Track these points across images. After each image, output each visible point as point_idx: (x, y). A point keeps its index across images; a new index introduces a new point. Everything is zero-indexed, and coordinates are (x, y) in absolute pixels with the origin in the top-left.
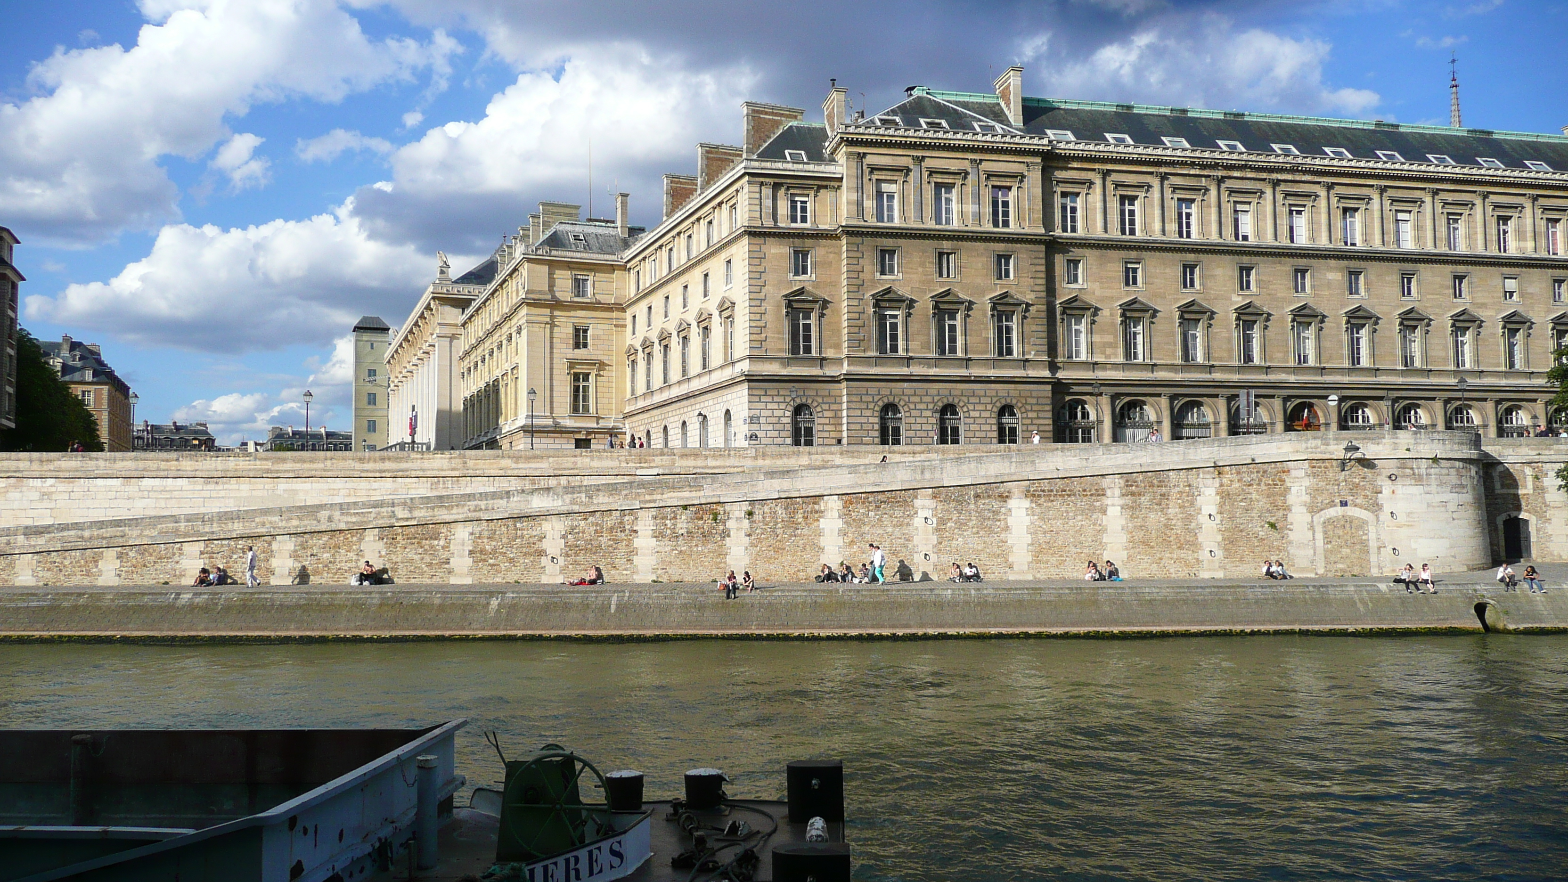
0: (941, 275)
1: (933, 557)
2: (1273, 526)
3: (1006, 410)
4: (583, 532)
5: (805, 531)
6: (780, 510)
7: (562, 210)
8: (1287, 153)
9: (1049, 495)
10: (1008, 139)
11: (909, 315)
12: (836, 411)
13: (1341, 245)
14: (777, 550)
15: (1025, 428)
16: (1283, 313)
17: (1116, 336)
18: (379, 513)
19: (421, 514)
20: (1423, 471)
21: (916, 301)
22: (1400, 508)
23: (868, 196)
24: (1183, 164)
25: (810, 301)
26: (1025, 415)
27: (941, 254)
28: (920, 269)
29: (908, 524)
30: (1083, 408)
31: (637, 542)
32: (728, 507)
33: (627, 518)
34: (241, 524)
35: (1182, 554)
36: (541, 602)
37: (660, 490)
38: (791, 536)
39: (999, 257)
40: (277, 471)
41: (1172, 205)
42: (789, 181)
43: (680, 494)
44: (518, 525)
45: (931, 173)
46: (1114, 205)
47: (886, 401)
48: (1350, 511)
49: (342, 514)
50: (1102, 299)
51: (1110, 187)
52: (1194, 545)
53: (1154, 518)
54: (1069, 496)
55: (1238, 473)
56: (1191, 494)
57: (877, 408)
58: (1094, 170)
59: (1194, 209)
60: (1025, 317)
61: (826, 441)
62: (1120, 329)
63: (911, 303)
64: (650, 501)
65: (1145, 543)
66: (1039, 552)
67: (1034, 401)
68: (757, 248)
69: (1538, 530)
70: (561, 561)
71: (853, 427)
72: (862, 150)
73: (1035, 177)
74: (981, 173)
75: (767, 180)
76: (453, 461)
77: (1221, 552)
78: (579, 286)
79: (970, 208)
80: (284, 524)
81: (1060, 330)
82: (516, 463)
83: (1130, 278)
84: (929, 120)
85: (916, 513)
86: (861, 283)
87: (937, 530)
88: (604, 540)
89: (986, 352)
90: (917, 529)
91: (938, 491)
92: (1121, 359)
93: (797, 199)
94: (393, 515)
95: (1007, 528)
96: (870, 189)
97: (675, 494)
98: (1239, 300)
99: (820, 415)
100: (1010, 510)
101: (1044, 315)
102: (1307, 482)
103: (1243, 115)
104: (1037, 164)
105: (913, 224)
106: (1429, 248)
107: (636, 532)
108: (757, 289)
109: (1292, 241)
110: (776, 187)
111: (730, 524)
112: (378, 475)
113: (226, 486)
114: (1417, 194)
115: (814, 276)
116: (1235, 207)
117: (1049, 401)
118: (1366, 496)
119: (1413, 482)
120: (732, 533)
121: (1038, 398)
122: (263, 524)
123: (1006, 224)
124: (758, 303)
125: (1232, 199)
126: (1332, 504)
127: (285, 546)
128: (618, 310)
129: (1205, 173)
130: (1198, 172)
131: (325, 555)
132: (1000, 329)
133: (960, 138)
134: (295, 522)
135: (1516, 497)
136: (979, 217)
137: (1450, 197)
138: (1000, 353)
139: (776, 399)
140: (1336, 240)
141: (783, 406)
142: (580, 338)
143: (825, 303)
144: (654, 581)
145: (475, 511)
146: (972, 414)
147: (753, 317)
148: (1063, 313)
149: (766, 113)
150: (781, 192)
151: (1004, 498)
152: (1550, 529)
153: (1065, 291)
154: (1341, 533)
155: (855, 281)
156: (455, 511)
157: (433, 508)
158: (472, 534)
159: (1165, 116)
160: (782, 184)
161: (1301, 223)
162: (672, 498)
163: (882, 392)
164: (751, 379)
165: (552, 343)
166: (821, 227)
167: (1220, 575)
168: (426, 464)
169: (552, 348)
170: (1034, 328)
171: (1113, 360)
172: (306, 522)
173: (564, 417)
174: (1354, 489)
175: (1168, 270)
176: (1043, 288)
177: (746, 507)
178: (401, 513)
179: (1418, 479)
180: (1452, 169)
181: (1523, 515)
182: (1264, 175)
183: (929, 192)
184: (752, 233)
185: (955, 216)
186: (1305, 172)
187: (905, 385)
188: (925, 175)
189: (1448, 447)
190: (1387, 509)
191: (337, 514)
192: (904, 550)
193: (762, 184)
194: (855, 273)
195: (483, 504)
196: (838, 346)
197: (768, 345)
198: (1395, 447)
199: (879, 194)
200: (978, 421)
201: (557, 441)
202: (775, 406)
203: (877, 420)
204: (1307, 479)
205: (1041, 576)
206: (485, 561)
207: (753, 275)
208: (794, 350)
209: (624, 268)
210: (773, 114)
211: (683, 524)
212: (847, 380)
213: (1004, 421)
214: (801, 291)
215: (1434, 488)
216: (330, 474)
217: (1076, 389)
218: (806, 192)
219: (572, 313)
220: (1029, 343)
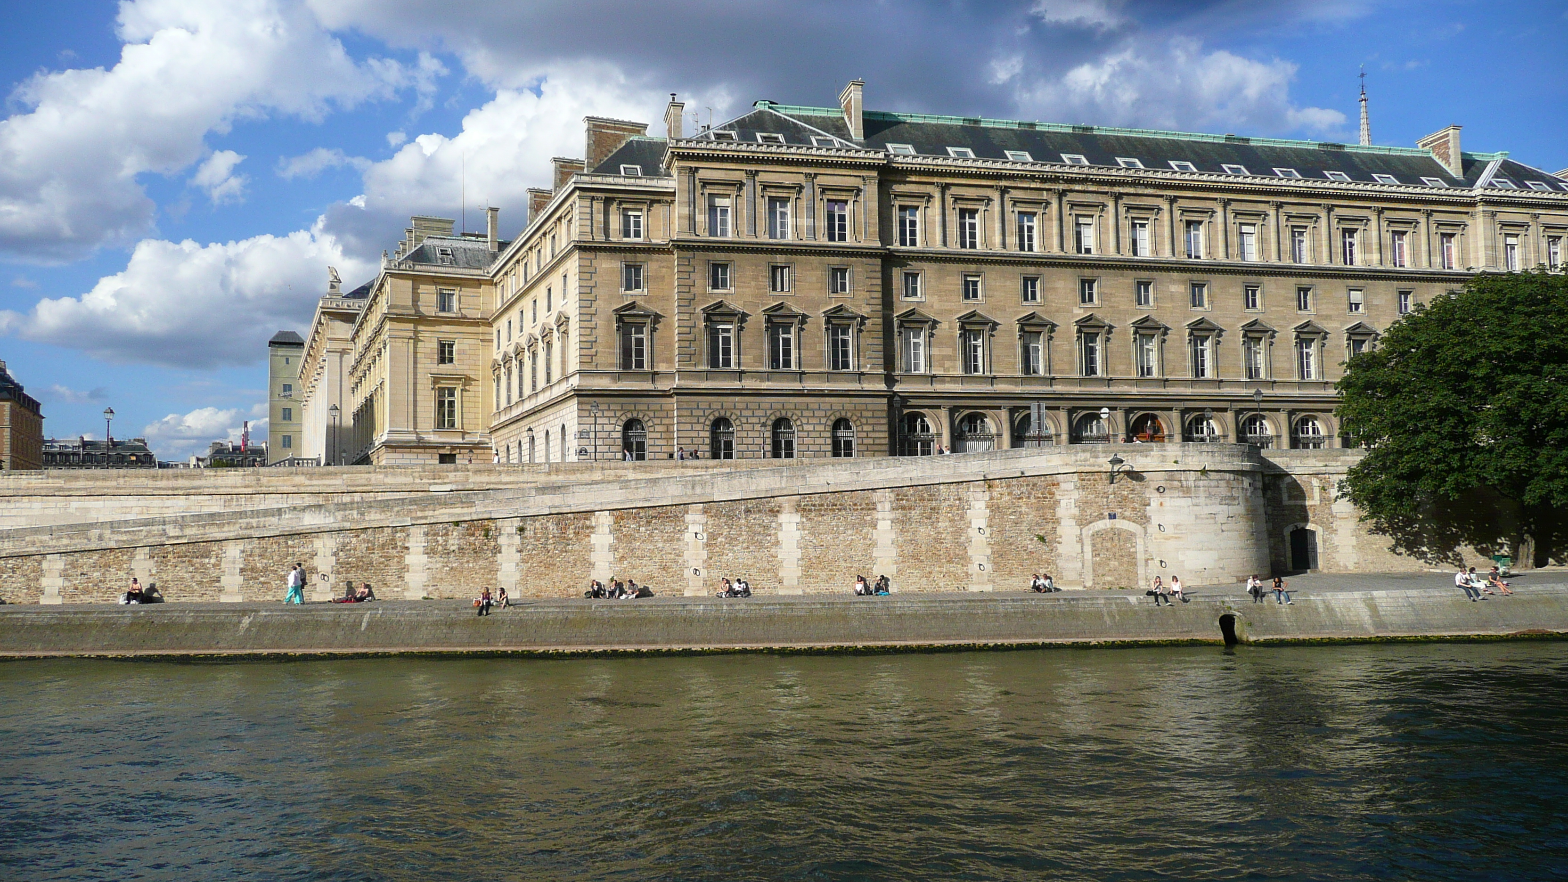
0: (774, 289)
1: (703, 573)
2: (1042, 539)
3: (840, 423)
4: (355, 549)
5: (576, 547)
6: (551, 526)
7: (435, 225)
8: (1130, 166)
9: (820, 509)
10: (843, 153)
11: (741, 329)
12: (668, 425)
13: (1184, 258)
14: (548, 566)
15: (860, 441)
16: (1125, 326)
17: (955, 349)
18: (149, 532)
19: (192, 532)
20: (1191, 483)
21: (748, 315)
22: (1168, 520)
23: (700, 210)
24: (1023, 178)
25: (641, 316)
26: (860, 429)
27: (774, 269)
28: (753, 283)
29: (679, 540)
30: (923, 421)
31: (409, 559)
32: (499, 523)
33: (398, 535)
34: (11, 544)
35: (952, 568)
36: (293, 620)
37: (432, 507)
38: (562, 551)
39: (835, 271)
40: (70, 489)
41: (1012, 219)
42: (620, 196)
43: (452, 511)
44: (290, 543)
45: (765, 187)
46: (953, 219)
47: (717, 415)
48: (1119, 524)
49: (113, 532)
50: (942, 312)
51: (949, 200)
52: (964, 559)
53: (924, 532)
54: (840, 510)
55: (1008, 486)
56: (962, 507)
57: (708, 422)
58: (933, 183)
59: (1036, 223)
60: (860, 331)
61: (658, 456)
62: (959, 342)
63: (743, 317)
64: (421, 518)
65: (915, 557)
66: (809, 566)
67: (870, 414)
68: (588, 263)
69: (1324, 541)
70: (332, 578)
71: (682, 441)
72: (693, 165)
73: (871, 191)
74: (816, 187)
75: (599, 195)
76: (247, 478)
77: (990, 566)
78: (444, 303)
79: (805, 222)
80: (54, 543)
81: (897, 343)
82: (310, 479)
83: (970, 291)
84: (765, 134)
85: (687, 528)
86: (692, 297)
87: (707, 545)
88: (375, 557)
89: (821, 366)
90: (687, 544)
91: (709, 506)
92: (960, 372)
93: (630, 213)
94: (164, 533)
95: (777, 543)
96: (702, 203)
97: (447, 511)
98: (1080, 313)
99: (652, 429)
100: (781, 525)
101: (880, 328)
102: (1076, 495)
103: (1092, 129)
104: (873, 178)
105: (746, 237)
106: (1274, 261)
107: (407, 548)
108: (588, 303)
109: (1135, 253)
110: (608, 202)
111: (502, 540)
112: (170, 492)
113: (18, 505)
114: (1261, 207)
115: (646, 290)
116: (1077, 220)
117: (884, 414)
118: (1134, 509)
119: (1181, 494)
120: (503, 550)
121: (873, 411)
122: (34, 543)
123: (842, 237)
124: (588, 317)
125: (1074, 212)
126: (1101, 517)
127: (55, 565)
128: (484, 324)
129: (1046, 186)
130: (1038, 185)
131: (95, 574)
132: (835, 343)
133: (795, 152)
134: (65, 541)
135: (1304, 508)
136: (813, 230)
137: (1294, 210)
138: (836, 366)
139: (606, 414)
140: (1179, 253)
141: (613, 421)
142: (445, 353)
143: (657, 318)
144: (425, 598)
145: (246, 529)
146: (806, 427)
147: (583, 331)
148: (901, 326)
149: (608, 128)
150: (614, 207)
151: (775, 512)
152: (1336, 540)
153: (903, 304)
154: (1109, 545)
155: (686, 296)
156: (226, 529)
157: (204, 526)
158: (243, 552)
159: (1012, 130)
160: (614, 199)
161: (1145, 236)
162: (444, 514)
163: (714, 406)
164: (580, 394)
165: (415, 358)
166: (654, 241)
167: (989, 588)
168: (220, 481)
169: (415, 363)
170: (870, 341)
171: (952, 373)
172: (77, 541)
173: (428, 433)
174: (1123, 502)
175: (1008, 283)
176: (879, 301)
177: (517, 523)
178: (172, 531)
179: (1186, 491)
180: (1297, 182)
181: (1310, 527)
182: (1106, 189)
183: (763, 207)
184: (582, 248)
185: (789, 230)
186: (1147, 186)
187: (737, 398)
188: (759, 189)
189: (1218, 459)
190: (1155, 521)
191: (107, 533)
192: (674, 565)
193: (593, 198)
194: (686, 287)
195: (254, 522)
196: (670, 361)
197: (600, 359)
198: (1164, 459)
199: (712, 208)
200: (813, 435)
201: (420, 456)
202: (606, 421)
203: (708, 434)
204: (1076, 492)
205: (811, 591)
206: (256, 578)
207: (584, 290)
208: (626, 364)
209: (491, 283)
210: (615, 128)
211: (454, 542)
212: (677, 394)
213: (839, 434)
214: (632, 306)
215: (1202, 500)
216: (122, 492)
217: (913, 402)
218: (639, 207)
219: (437, 328)
220: (864, 356)
